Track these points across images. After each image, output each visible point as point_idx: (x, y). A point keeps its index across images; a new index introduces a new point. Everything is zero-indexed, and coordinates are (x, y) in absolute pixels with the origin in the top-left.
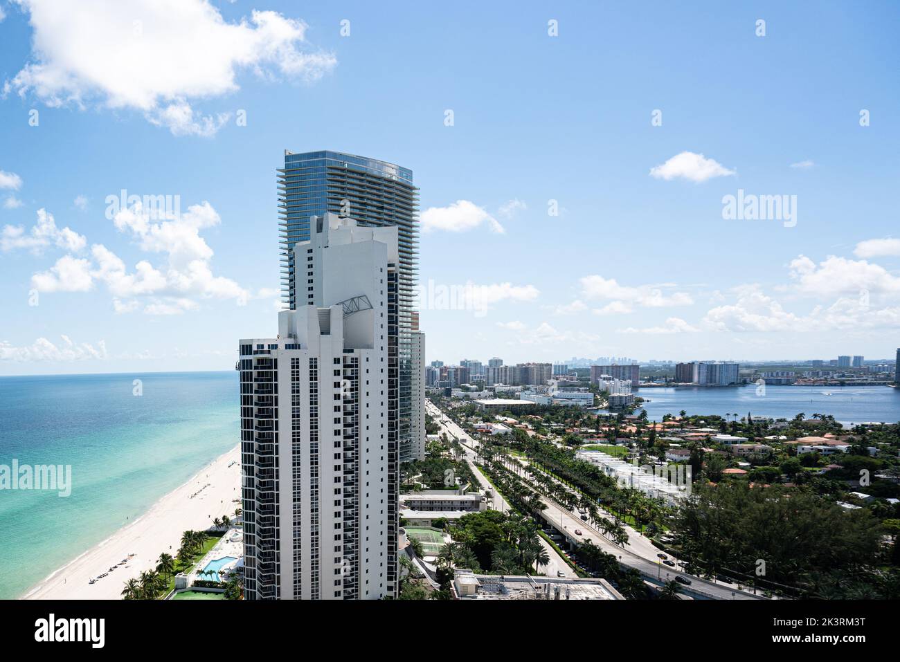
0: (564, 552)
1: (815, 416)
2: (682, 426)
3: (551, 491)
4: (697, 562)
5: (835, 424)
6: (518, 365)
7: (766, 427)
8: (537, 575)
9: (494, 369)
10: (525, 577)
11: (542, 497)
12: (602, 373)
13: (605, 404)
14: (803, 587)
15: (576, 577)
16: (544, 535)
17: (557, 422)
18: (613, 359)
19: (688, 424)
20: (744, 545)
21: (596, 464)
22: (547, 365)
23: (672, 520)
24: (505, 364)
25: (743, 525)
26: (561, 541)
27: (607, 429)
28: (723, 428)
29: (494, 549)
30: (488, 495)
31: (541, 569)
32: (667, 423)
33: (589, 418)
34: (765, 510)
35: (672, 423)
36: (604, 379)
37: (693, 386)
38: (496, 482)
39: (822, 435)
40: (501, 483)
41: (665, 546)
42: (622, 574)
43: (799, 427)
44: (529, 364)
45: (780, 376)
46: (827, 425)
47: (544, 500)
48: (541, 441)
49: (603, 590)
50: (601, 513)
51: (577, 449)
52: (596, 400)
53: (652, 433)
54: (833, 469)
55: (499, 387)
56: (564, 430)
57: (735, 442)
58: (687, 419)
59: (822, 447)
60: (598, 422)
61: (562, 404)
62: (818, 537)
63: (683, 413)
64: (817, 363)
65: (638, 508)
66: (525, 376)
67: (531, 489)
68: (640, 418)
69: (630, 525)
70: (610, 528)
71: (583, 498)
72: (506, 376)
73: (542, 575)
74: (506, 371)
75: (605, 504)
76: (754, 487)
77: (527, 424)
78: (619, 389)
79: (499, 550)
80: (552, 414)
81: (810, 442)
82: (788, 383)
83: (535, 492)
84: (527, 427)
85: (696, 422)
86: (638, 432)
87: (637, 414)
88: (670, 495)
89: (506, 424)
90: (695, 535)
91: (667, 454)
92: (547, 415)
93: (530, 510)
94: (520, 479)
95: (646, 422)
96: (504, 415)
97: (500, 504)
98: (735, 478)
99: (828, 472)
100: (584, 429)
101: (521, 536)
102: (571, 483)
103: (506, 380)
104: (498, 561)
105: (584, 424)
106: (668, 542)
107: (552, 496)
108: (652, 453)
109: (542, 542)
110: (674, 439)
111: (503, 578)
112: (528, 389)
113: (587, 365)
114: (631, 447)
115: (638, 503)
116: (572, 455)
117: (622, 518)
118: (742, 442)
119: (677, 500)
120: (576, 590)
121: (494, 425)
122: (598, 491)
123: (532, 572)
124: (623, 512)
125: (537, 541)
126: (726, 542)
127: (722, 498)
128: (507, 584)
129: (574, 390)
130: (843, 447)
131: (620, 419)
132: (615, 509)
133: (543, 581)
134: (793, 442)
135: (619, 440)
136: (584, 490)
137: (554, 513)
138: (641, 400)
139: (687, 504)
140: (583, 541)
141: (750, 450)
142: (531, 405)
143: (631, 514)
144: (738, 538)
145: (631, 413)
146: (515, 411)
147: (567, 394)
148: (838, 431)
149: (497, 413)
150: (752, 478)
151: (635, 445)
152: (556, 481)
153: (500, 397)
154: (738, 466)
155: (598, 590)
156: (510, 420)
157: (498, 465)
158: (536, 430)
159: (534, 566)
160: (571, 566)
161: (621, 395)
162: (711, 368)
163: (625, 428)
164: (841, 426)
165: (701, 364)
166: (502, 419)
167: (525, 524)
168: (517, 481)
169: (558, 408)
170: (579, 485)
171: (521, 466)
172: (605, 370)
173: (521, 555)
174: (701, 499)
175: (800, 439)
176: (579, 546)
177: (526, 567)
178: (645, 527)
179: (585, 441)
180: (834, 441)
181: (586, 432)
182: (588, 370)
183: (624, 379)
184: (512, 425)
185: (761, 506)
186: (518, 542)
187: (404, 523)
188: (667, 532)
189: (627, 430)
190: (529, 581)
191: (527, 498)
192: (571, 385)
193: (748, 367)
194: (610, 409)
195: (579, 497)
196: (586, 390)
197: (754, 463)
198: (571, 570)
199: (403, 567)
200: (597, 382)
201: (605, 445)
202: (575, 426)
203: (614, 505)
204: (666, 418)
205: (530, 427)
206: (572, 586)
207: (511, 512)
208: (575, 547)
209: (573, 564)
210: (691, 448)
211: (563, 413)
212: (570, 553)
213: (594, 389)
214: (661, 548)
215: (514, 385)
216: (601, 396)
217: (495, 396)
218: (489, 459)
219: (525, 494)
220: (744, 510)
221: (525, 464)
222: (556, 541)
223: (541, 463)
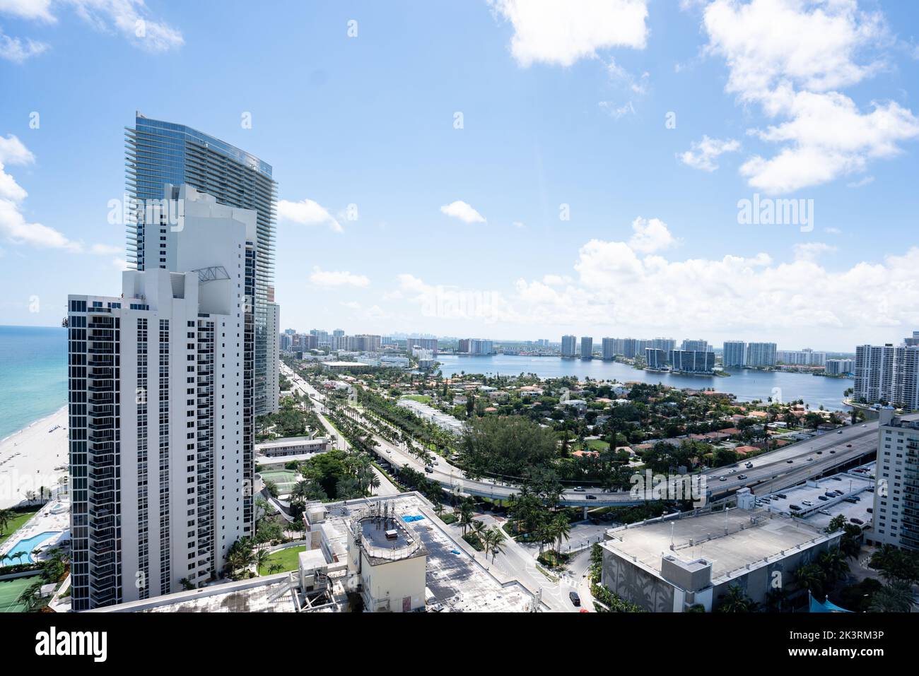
0: (390, 475)
1: (529, 374)
2: (462, 381)
3: (381, 431)
4: (472, 470)
5: (537, 379)
6: (356, 336)
7: (506, 381)
8: (371, 496)
9: (338, 338)
10: (363, 499)
11: (374, 436)
12: (414, 344)
13: (417, 366)
14: (525, 477)
15: (399, 493)
16: (375, 464)
17: (384, 379)
18: (422, 335)
19: (466, 380)
20: (497, 455)
21: (411, 409)
22: (377, 336)
23: (458, 444)
24: (346, 334)
25: (495, 443)
26: (389, 468)
27: (418, 384)
28: (485, 382)
29: (338, 481)
30: (333, 438)
31: (374, 491)
32: (454, 379)
33: (406, 376)
34: (507, 432)
35: (457, 379)
36: (416, 348)
37: (468, 355)
38: (339, 428)
39: (532, 385)
40: (343, 428)
41: (454, 462)
42: (429, 486)
43: (522, 381)
44: (364, 335)
45: (512, 350)
46: (534, 380)
47: (375, 438)
48: (373, 394)
49: (417, 499)
50: (415, 444)
51: (398, 399)
52: (410, 363)
53: (445, 386)
54: (537, 405)
55: (342, 352)
56: (389, 385)
57: (491, 391)
58: (465, 376)
59: (532, 392)
60: (412, 379)
61: (388, 366)
62: (531, 446)
63: (463, 373)
64: (529, 342)
65: (437, 438)
66: (361, 344)
67: (366, 431)
68: (438, 376)
69: (433, 450)
70: (422, 454)
71: (403, 435)
72: (346, 343)
73: (375, 495)
74: (347, 340)
75: (417, 437)
76: (501, 419)
77: (363, 381)
78: (425, 356)
79: (342, 481)
80: (381, 374)
81: (527, 390)
82: (516, 354)
83: (369, 433)
84: (362, 383)
85: (471, 378)
86: (437, 386)
87: (436, 373)
88: (456, 427)
89: (347, 381)
90: (471, 452)
91: (454, 400)
92: (377, 374)
93: (365, 447)
94: (357, 423)
95: (442, 379)
96: (345, 375)
97: (343, 445)
98: (491, 414)
99: (535, 407)
100: (403, 384)
101: (359, 467)
102: (394, 424)
103: (346, 347)
104: (342, 490)
105: (403, 380)
106: (456, 459)
107: (381, 435)
108: (445, 400)
109: (375, 470)
110: (458, 390)
111: (345, 503)
112: (363, 354)
113: (405, 338)
114: (433, 396)
115: (437, 435)
116: (395, 404)
117: (428, 446)
118: (494, 390)
119: (460, 430)
120: (399, 502)
121: (337, 382)
122: (412, 428)
123: (367, 494)
124: (429, 442)
125: (371, 469)
126: (487, 455)
127: (485, 427)
128: (349, 507)
129: (396, 356)
130: (541, 392)
131: (426, 377)
132: (423, 440)
133: (376, 500)
134: (519, 390)
135: (425, 391)
136: (404, 428)
137: (383, 448)
138: (438, 364)
139: (466, 432)
140: (403, 466)
141: (499, 395)
142: (365, 366)
143: (434, 443)
144: (493, 451)
145: (433, 373)
146: (354, 371)
147: (391, 358)
148: (539, 384)
149: (340, 373)
150: (500, 413)
151: (435, 394)
152: (384, 423)
153: (342, 360)
154: (492, 406)
155: (414, 500)
156: (350, 378)
157: (341, 414)
158: (369, 385)
159: (369, 489)
160: (395, 485)
161: (427, 360)
162: (478, 343)
163: (429, 383)
164: (540, 380)
165: (473, 340)
166: (343, 377)
167: (362, 458)
168: (355, 425)
169: (385, 369)
170: (401, 426)
171: (358, 413)
172: (416, 341)
173: (360, 482)
174: (474, 429)
175: (522, 388)
176: (401, 470)
177: (363, 491)
178: (442, 451)
179: (404, 393)
180: (537, 389)
181: (404, 387)
182: (405, 341)
183: (428, 349)
184: (351, 382)
185: (504, 430)
186: (357, 473)
187: (259, 469)
188: (455, 453)
189: (430, 385)
190: (365, 502)
191: (363, 438)
192: (394, 352)
193: (497, 343)
194: (420, 369)
195: (400, 434)
196: (404, 356)
197: (501, 403)
198: (396, 488)
199: (260, 508)
200: (411, 350)
201: (416, 395)
202: (397, 382)
203: (423, 437)
204: (454, 376)
205: (365, 383)
206: (396, 500)
207: (351, 450)
208: (398, 471)
209: (397, 483)
210: (468, 396)
211: (388, 373)
212: (395, 476)
213: (409, 355)
214: (452, 464)
215: (353, 351)
216: (414, 360)
217: (339, 359)
218: (333, 409)
219: (361, 435)
220: (496, 433)
221: (361, 411)
222: (384, 468)
223: (373, 410)
